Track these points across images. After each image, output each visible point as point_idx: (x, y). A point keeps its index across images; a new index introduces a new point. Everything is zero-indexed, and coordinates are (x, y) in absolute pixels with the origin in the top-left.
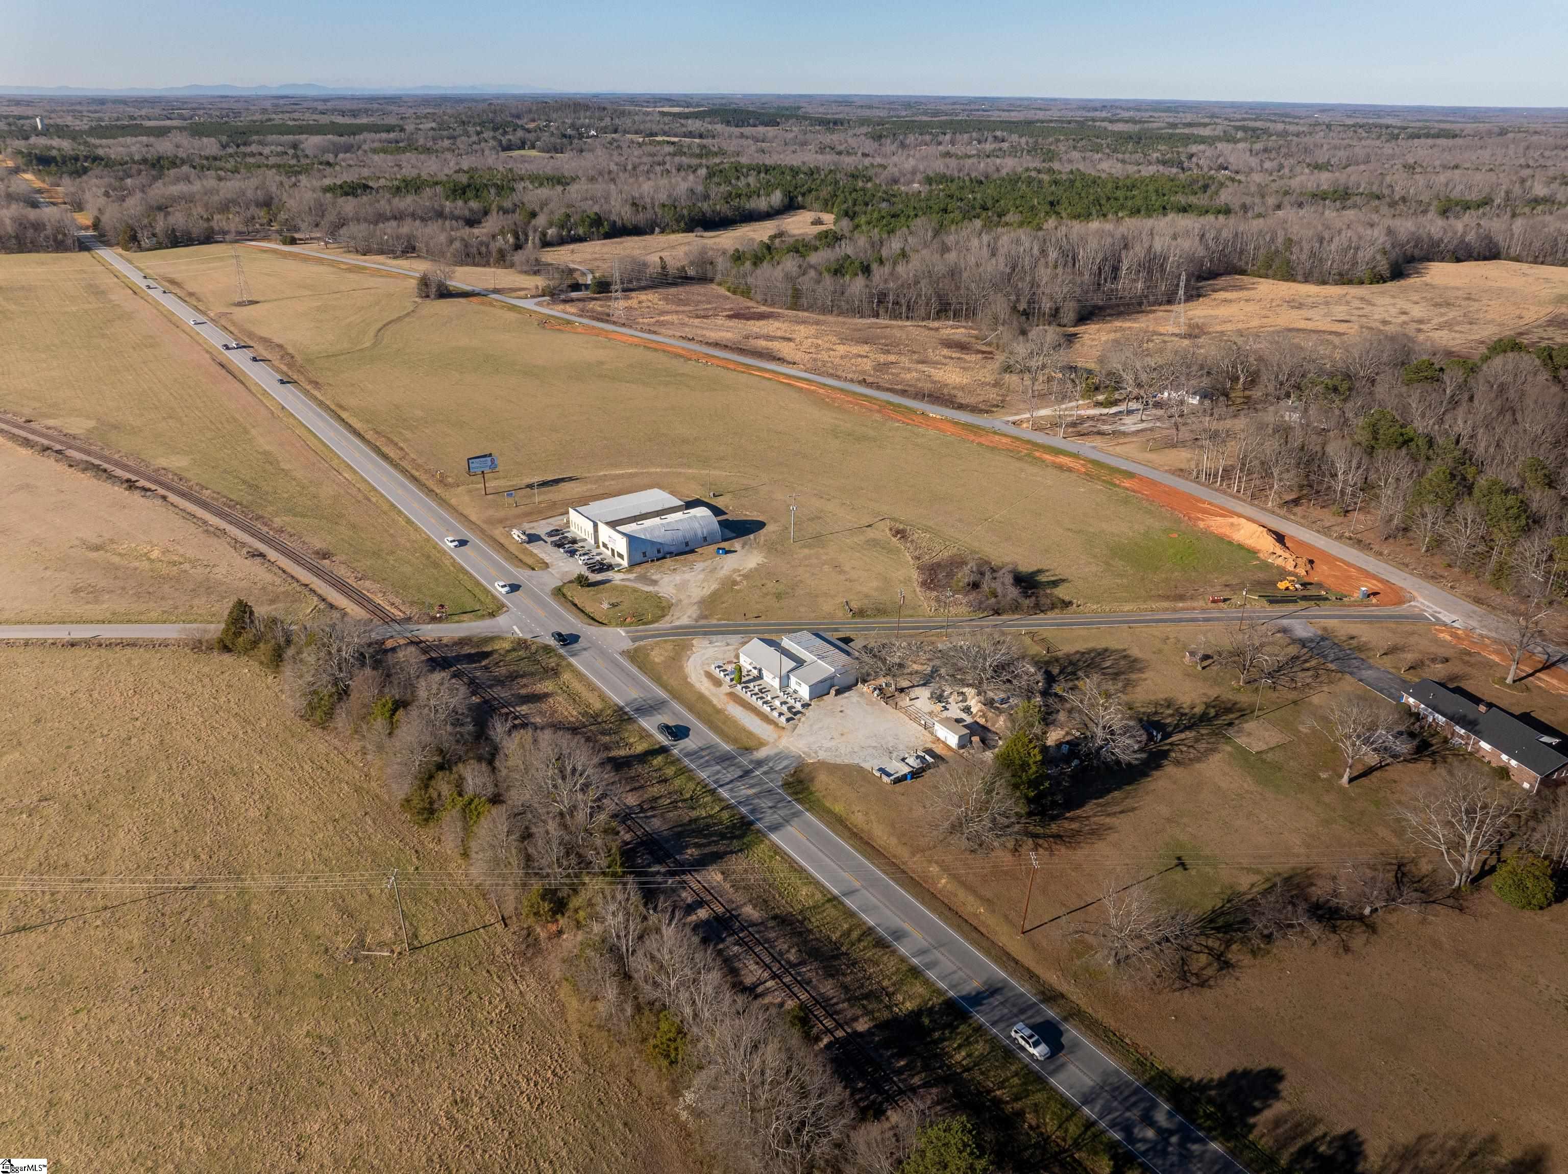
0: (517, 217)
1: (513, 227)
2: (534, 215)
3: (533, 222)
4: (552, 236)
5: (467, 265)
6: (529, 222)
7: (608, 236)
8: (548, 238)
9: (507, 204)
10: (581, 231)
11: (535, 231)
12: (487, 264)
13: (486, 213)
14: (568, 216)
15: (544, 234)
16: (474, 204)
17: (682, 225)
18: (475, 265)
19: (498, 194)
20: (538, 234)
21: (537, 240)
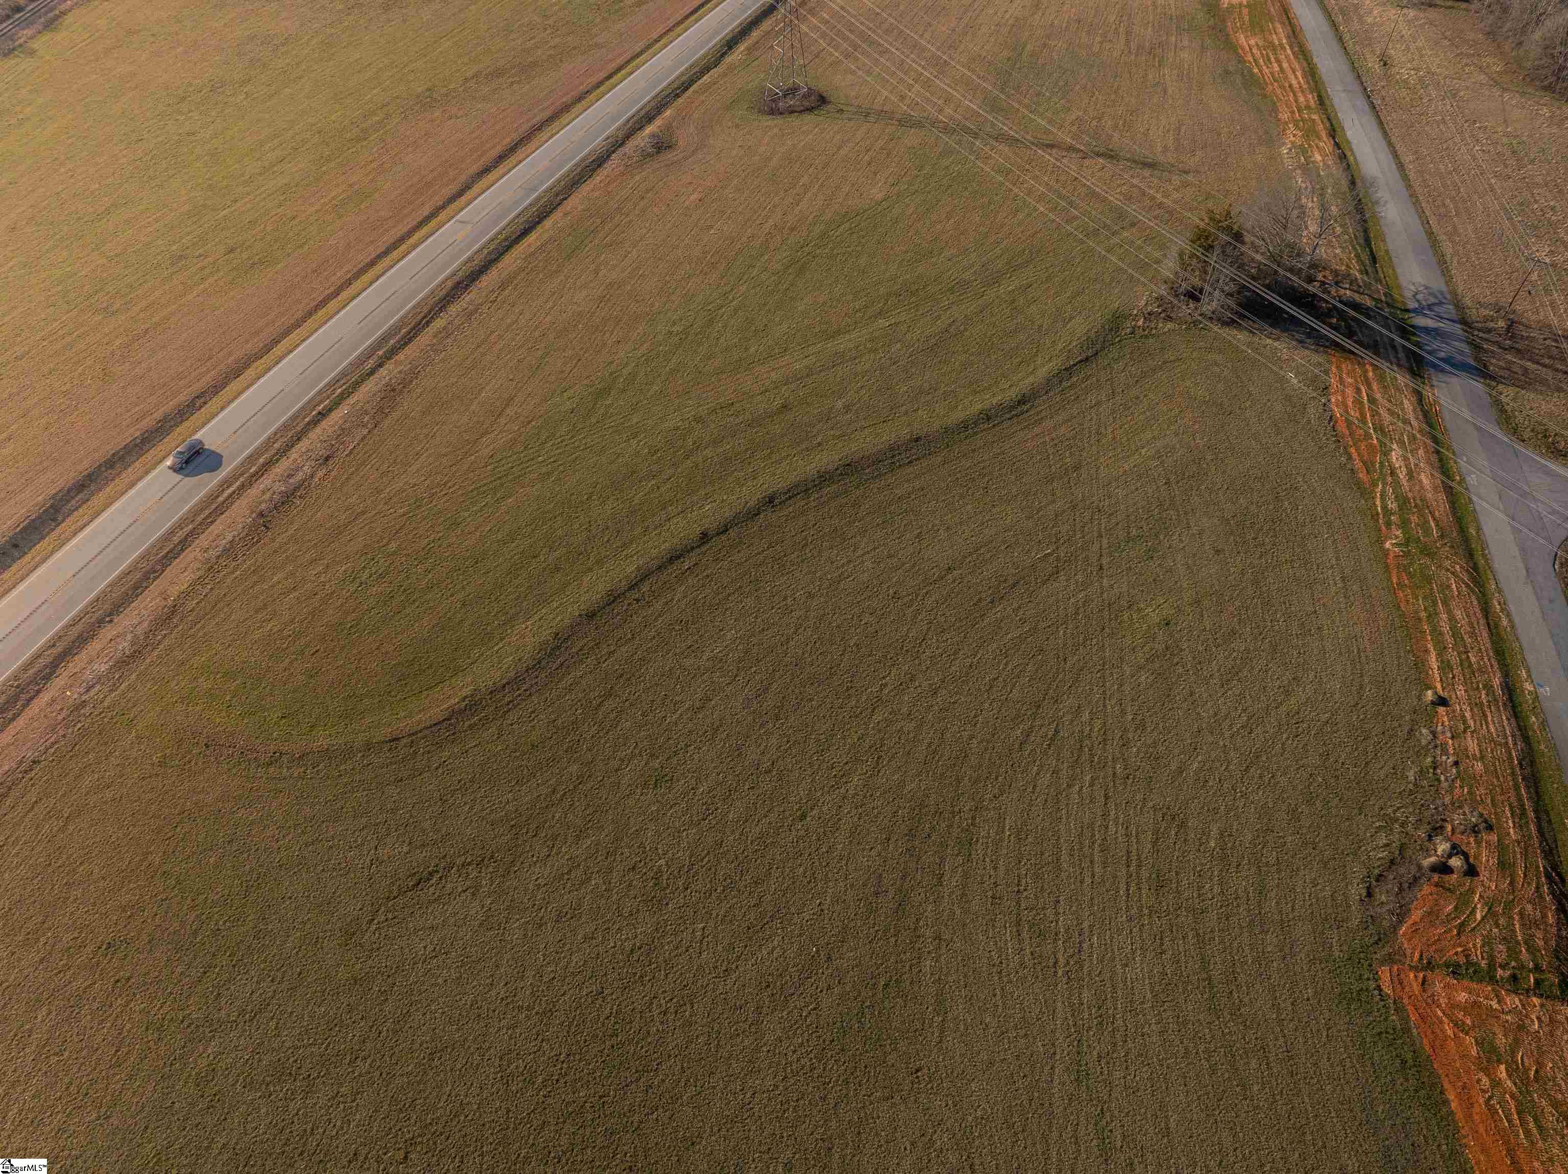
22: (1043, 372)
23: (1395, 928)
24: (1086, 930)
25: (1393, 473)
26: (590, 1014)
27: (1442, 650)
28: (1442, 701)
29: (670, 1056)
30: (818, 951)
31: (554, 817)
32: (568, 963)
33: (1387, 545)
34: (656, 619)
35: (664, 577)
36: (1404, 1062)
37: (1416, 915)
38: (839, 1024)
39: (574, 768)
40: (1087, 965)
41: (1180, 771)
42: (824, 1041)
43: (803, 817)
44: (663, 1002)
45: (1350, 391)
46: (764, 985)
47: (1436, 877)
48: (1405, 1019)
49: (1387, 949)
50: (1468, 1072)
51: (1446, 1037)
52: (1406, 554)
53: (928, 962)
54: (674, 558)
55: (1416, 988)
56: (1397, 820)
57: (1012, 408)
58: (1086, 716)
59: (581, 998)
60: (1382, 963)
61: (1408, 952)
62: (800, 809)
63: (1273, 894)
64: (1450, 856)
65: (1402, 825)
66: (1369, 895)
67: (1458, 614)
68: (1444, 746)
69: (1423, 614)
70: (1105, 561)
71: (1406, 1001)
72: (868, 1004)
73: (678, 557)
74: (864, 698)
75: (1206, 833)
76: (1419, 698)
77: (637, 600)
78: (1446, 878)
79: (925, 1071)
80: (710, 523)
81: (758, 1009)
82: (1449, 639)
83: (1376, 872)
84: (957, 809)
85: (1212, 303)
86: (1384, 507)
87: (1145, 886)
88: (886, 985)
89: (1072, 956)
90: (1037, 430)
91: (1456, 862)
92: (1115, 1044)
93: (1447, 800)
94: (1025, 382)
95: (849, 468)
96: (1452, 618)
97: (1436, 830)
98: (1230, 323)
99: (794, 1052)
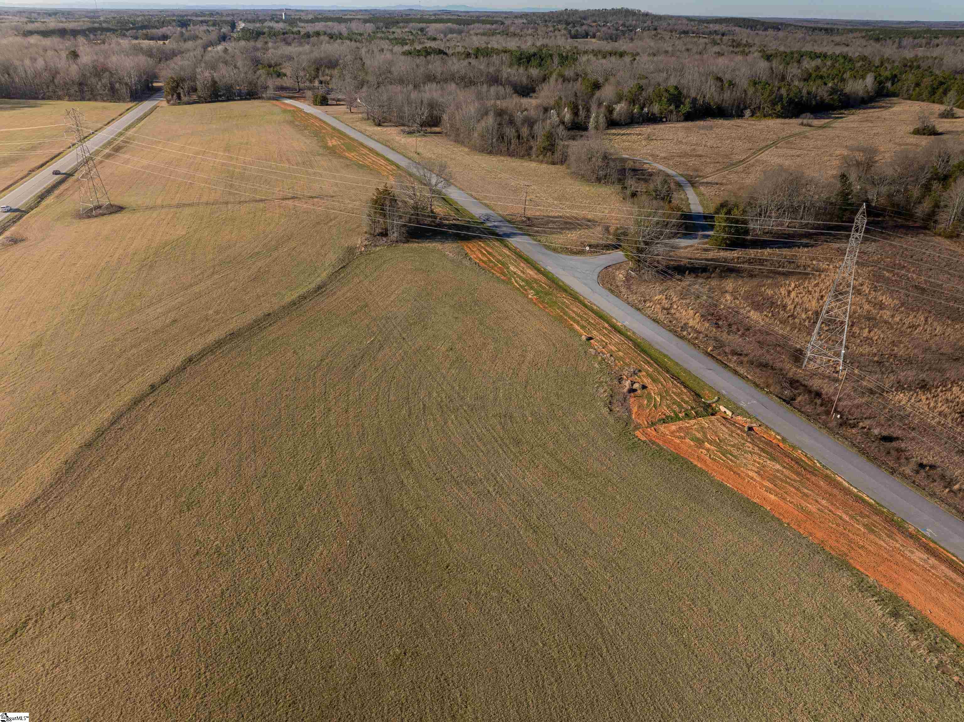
0: (578, 86)
1: (573, 99)
2: (597, 86)
3: (598, 94)
4: (620, 114)
5: (499, 153)
6: (593, 95)
7: (689, 117)
8: (615, 115)
9: (569, 72)
10: (656, 109)
11: (600, 104)
12: (527, 154)
13: (544, 79)
14: (641, 88)
15: (610, 110)
16: (534, 72)
17: (778, 108)
18: (511, 154)
19: (562, 64)
20: (603, 110)
21: (602, 119)
22: (324, 275)
23: (630, 416)
24: (494, 473)
25: (515, 274)
26: (210, 638)
27: (578, 323)
28: (590, 338)
29: (284, 632)
30: (351, 542)
31: (118, 552)
32: (176, 620)
33: (530, 296)
34: (140, 434)
35: (134, 413)
36: (669, 460)
37: (635, 409)
38: (386, 568)
39: (120, 523)
40: (504, 486)
41: (495, 399)
42: (383, 579)
43: (301, 488)
44: (262, 608)
45: (477, 252)
46: (326, 571)
47: (632, 394)
48: (658, 445)
49: (633, 426)
50: (695, 451)
51: (679, 444)
52: (540, 297)
53: (420, 520)
54: (137, 402)
55: (654, 433)
56: (602, 382)
57: (316, 292)
58: (435, 394)
59: (198, 633)
60: (634, 431)
61: (641, 423)
62: (296, 485)
63: (571, 426)
64: (632, 385)
65: (606, 382)
66: (611, 410)
67: (575, 309)
68: (602, 352)
69: (561, 314)
70: (404, 335)
71: (654, 439)
72: (398, 551)
73: (140, 401)
74: (305, 426)
75: (524, 416)
76: (580, 340)
77: (121, 429)
78: (636, 393)
79: (451, 565)
80: (155, 379)
81: (330, 583)
82: (579, 319)
83: (608, 402)
84: (391, 453)
85: (394, 236)
86: (520, 285)
87: (511, 446)
88: (403, 539)
89: (495, 486)
90: (335, 297)
91: (636, 386)
92: (542, 510)
93: (617, 368)
94: (318, 281)
95: (233, 336)
96: (574, 311)
97: (620, 380)
98: (407, 242)
99: (367, 592)
